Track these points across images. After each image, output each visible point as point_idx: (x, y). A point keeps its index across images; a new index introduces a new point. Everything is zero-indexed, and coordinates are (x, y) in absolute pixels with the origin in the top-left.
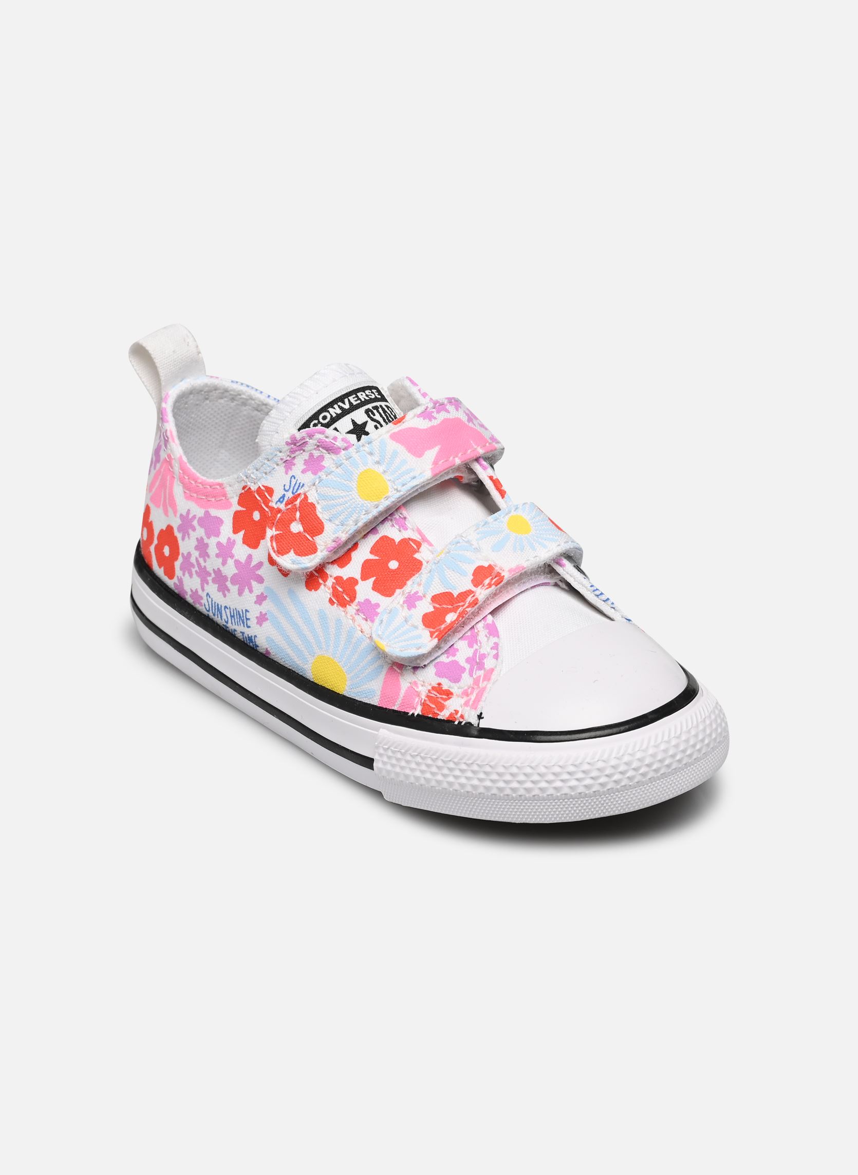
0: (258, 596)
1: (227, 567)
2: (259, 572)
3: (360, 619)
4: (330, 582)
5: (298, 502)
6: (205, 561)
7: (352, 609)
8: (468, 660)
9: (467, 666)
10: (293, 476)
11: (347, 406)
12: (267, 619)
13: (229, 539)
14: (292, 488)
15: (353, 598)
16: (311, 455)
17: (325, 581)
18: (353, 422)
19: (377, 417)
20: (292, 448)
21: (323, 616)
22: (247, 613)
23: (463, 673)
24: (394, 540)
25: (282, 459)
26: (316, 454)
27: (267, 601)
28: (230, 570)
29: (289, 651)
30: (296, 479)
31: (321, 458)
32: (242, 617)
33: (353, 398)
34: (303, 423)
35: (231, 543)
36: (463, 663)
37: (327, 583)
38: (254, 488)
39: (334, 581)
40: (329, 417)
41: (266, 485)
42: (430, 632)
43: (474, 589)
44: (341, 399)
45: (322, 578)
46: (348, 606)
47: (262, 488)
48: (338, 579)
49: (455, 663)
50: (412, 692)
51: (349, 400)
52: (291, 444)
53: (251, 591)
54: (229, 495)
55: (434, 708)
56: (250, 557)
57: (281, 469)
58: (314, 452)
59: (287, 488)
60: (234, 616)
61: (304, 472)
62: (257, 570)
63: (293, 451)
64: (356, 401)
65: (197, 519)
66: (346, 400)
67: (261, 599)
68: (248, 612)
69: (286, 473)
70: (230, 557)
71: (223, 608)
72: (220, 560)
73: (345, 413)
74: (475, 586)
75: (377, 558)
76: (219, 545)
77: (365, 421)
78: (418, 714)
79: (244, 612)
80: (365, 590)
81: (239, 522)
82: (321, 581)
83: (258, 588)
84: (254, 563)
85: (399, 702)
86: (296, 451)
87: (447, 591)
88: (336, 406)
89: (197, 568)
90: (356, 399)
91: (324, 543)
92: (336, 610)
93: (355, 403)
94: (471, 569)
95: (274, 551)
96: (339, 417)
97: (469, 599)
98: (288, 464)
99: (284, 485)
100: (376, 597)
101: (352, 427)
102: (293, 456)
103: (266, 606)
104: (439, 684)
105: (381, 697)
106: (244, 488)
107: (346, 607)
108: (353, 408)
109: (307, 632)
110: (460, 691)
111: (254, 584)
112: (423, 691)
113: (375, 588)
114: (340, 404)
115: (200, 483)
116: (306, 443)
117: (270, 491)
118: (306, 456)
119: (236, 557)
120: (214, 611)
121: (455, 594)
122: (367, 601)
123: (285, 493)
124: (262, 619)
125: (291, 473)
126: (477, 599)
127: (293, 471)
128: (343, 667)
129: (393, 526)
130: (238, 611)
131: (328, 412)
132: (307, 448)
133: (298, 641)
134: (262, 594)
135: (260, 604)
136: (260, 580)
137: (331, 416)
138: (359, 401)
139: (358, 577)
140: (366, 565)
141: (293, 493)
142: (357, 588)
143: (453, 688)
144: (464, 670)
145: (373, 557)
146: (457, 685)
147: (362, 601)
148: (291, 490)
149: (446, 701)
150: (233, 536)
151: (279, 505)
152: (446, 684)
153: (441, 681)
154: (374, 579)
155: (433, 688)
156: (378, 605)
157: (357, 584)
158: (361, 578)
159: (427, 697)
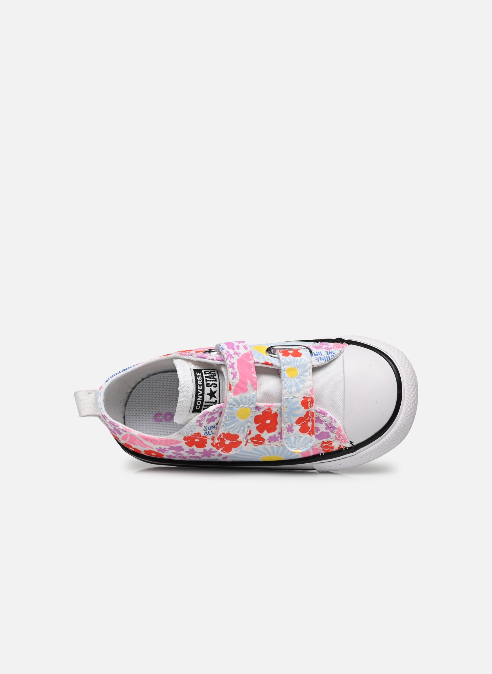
3: (272, 443)
4: (250, 442)
5: (222, 437)
7: (266, 443)
8: (326, 428)
9: (328, 431)
10: (205, 427)
11: (201, 392)
18: (208, 394)
19: (211, 383)
23: (329, 433)
24: (260, 415)
25: (197, 425)
30: (207, 426)
33: (199, 387)
35: (192, 450)
36: (325, 431)
38: (190, 436)
39: (251, 440)
40: (200, 401)
42: (308, 434)
43: (307, 410)
44: (197, 392)
47: (194, 434)
49: (322, 433)
50: (314, 449)
51: (199, 390)
55: (329, 450)
61: (208, 423)
64: (201, 387)
65: (167, 449)
66: (199, 391)
69: (201, 427)
73: (203, 395)
74: (307, 409)
75: (260, 424)
76: (187, 452)
77: (210, 390)
78: (324, 454)
80: (265, 435)
81: (189, 444)
85: (312, 454)
87: (299, 418)
88: (198, 396)
90: (200, 386)
92: (260, 447)
93: (201, 388)
94: (300, 405)
96: (203, 398)
97: (310, 414)
98: (200, 425)
99: (204, 430)
100: (272, 434)
101: (209, 396)
106: (184, 437)
107: (263, 443)
108: (203, 390)
110: (334, 440)
112: (318, 446)
113: (269, 432)
114: (199, 394)
117: (199, 433)
121: (303, 416)
122: (270, 437)
123: (206, 431)
125: (203, 426)
126: (312, 412)
131: (198, 400)
138: (202, 386)
139: (259, 433)
140: (258, 428)
141: (209, 430)
142: (262, 437)
143: (330, 439)
144: (328, 433)
145: (258, 425)
146: (331, 438)
147: (268, 438)
148: (208, 429)
149: (331, 445)
150: (191, 448)
151: (206, 435)
152: (325, 440)
153: (322, 441)
154: (266, 431)
155: (322, 444)
156: (275, 436)
157: (260, 435)
158: (261, 433)
159: (322, 447)
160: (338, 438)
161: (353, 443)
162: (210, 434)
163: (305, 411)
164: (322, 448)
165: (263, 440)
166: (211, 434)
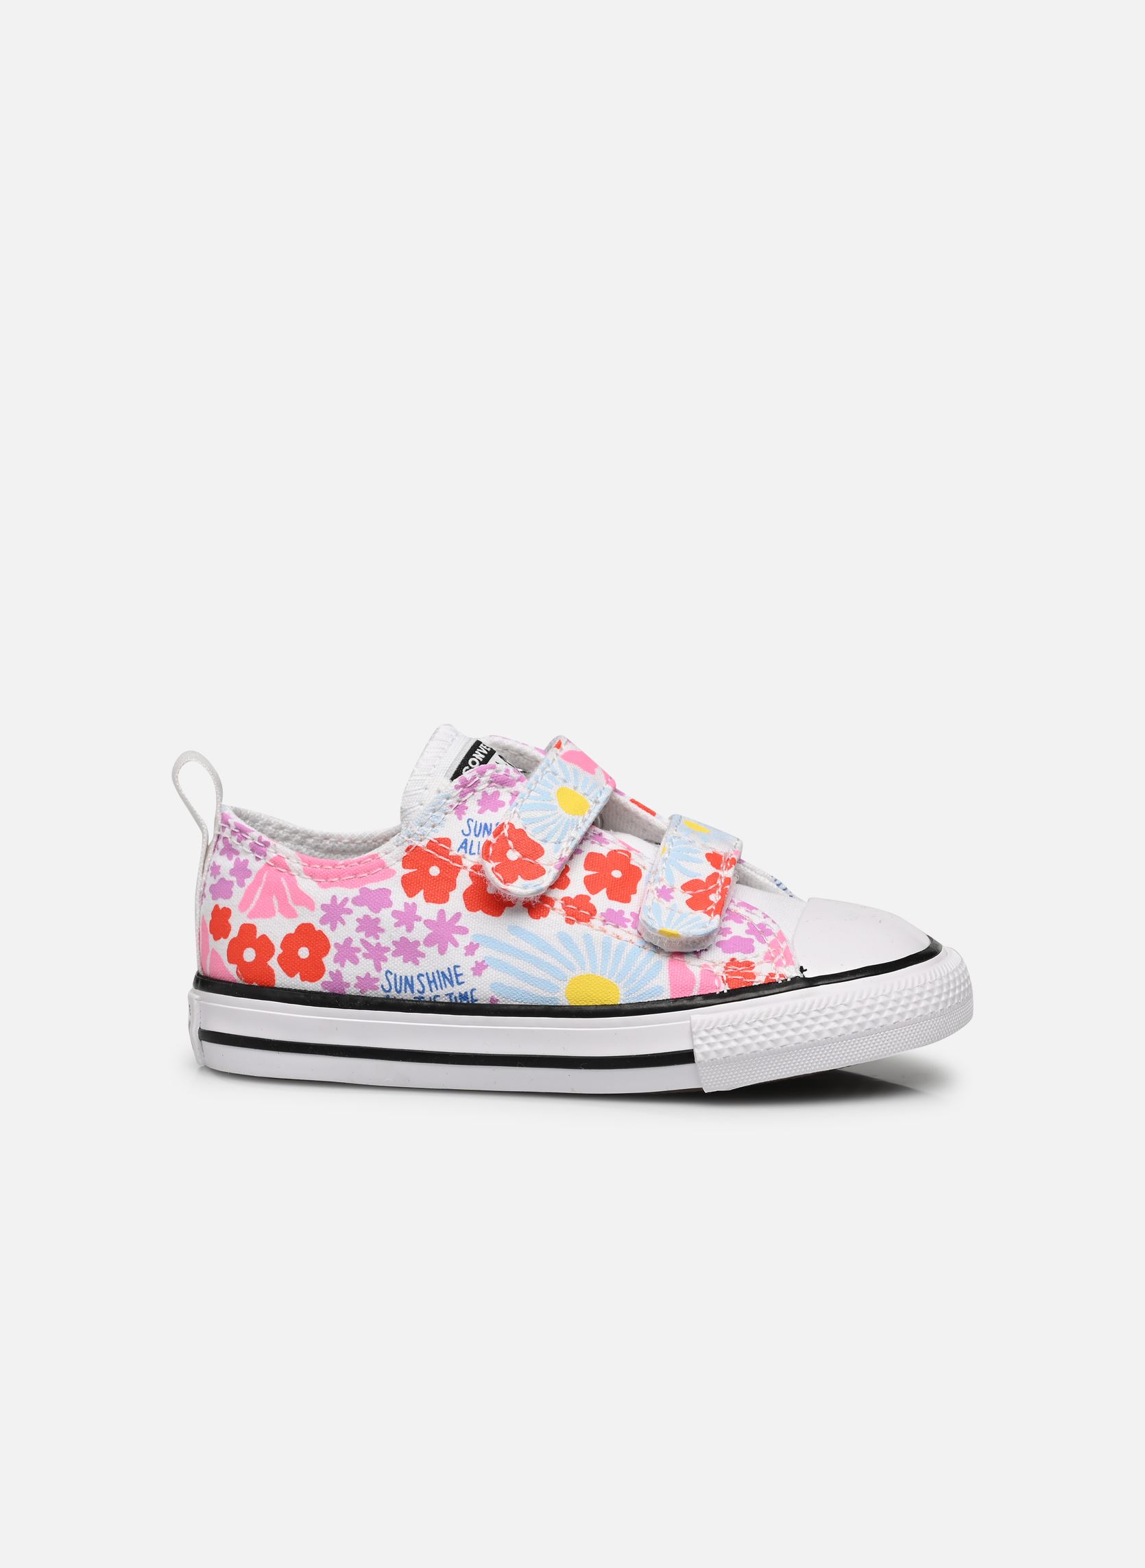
0: (466, 948)
1: (415, 932)
2: (459, 924)
3: (610, 928)
4: (558, 905)
5: (505, 831)
6: (377, 937)
7: (596, 922)
8: (748, 932)
9: (752, 937)
10: (469, 819)
12: (486, 966)
13: (406, 904)
14: (473, 831)
15: (593, 912)
16: (485, 794)
17: (552, 905)
20: (462, 791)
21: (565, 939)
22: (457, 969)
24: (602, 854)
25: (451, 806)
26: (490, 791)
27: (479, 949)
28: (420, 932)
29: (529, 988)
30: (474, 821)
31: (497, 794)
32: (451, 976)
34: (454, 771)
35: (411, 908)
36: (745, 936)
37: (555, 907)
38: (423, 844)
39: (563, 902)
41: (438, 837)
42: (704, 912)
43: (717, 872)
45: (548, 903)
46: (591, 920)
47: (435, 841)
48: (566, 900)
49: (737, 938)
50: (708, 973)
52: (461, 787)
53: (456, 944)
54: (388, 863)
55: (743, 979)
56: (442, 913)
57: (453, 817)
58: (487, 789)
59: (467, 832)
60: (434, 981)
61: (480, 812)
62: (455, 922)
63: (463, 795)
65: (350, 901)
67: (471, 949)
68: (458, 967)
69: (460, 818)
70: (417, 920)
71: (415, 979)
72: (404, 928)
74: (716, 869)
75: (595, 873)
76: (395, 914)
78: (728, 990)
79: (452, 969)
80: (601, 901)
81: (410, 886)
82: (547, 906)
83: (463, 940)
84: (448, 917)
85: (697, 986)
86: (468, 793)
87: (691, 879)
89: (364, 950)
91: (550, 862)
92: (579, 928)
94: (702, 857)
95: (501, 881)
96: (487, 759)
97: (719, 880)
98: (460, 810)
99: (462, 831)
100: (616, 906)
102: (464, 799)
103: (480, 955)
104: (733, 960)
105: (671, 990)
106: (408, 849)
107: (589, 921)
109: (550, 960)
110: (760, 958)
111: (457, 937)
112: (719, 970)
113: (611, 896)
115: (342, 865)
116: (478, 782)
117: (447, 842)
118: (479, 796)
119: (424, 918)
120: (398, 988)
121: (704, 879)
122: (610, 911)
123: (466, 837)
124: (479, 969)
125: (465, 818)
126: (727, 880)
127: (467, 815)
128: (610, 978)
129: (593, 843)
130: (443, 973)
131: (474, 757)
132: (480, 787)
133: (538, 973)
134: (471, 943)
135: (473, 954)
136: (464, 931)
137: (479, 760)
139: (586, 892)
140: (588, 881)
141: (476, 835)
142: (591, 901)
143: (750, 957)
144: (751, 941)
145: (590, 873)
146: (753, 954)
147: (604, 911)
148: (472, 833)
149: (751, 970)
150: (410, 901)
151: (462, 852)
152: (740, 957)
153: (732, 956)
154: (604, 891)
155: (728, 964)
156: (622, 912)
157: (589, 898)
158: (591, 893)
159: (727, 973)
160: (773, 955)
161: (806, 970)
162: (473, 851)
163: (712, 870)
164: (727, 975)
165: (593, 911)
166: (474, 854)
